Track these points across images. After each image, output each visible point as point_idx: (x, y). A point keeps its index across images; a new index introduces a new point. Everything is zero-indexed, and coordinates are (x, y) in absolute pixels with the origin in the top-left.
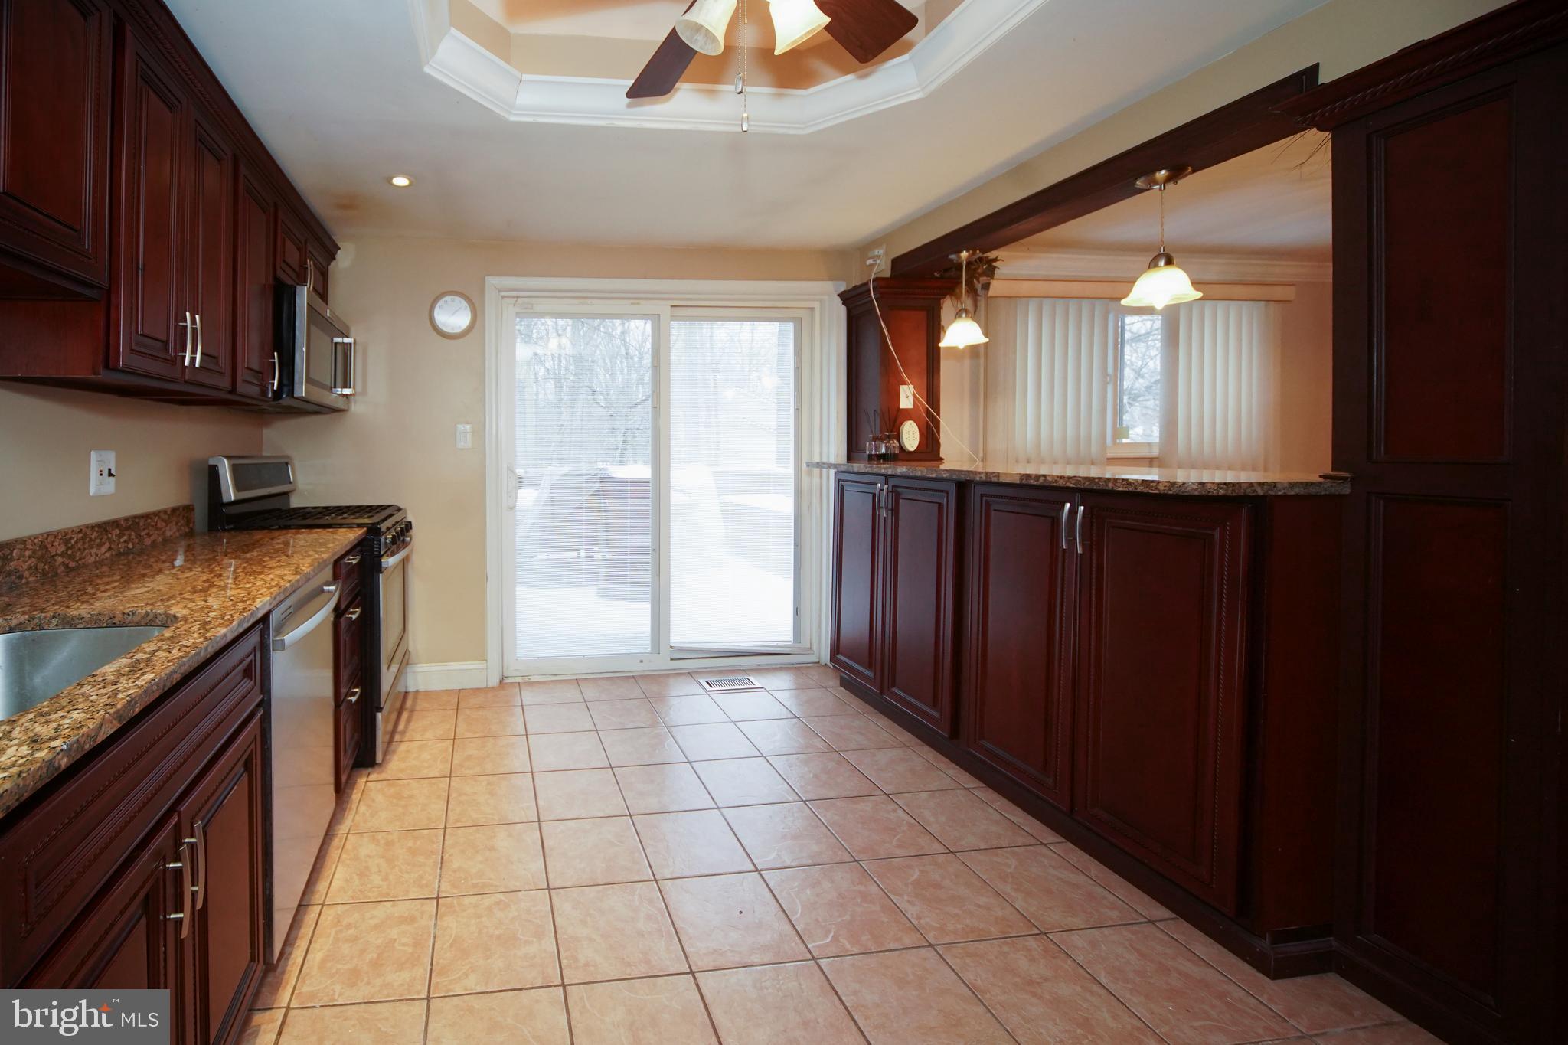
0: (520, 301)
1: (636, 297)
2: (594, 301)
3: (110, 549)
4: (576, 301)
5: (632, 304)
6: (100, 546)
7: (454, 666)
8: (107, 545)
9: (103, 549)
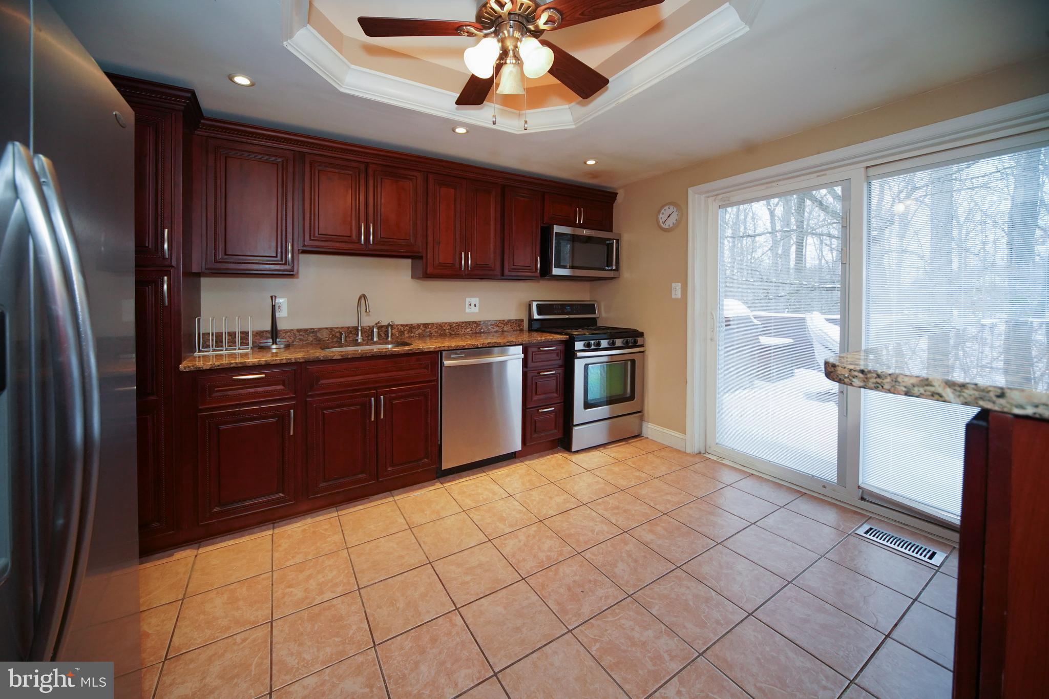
0: (720, 197)
1: (820, 170)
2: (780, 183)
3: (471, 330)
4: (764, 187)
5: (818, 176)
6: (466, 329)
7: (666, 431)
8: (470, 329)
9: (468, 330)
